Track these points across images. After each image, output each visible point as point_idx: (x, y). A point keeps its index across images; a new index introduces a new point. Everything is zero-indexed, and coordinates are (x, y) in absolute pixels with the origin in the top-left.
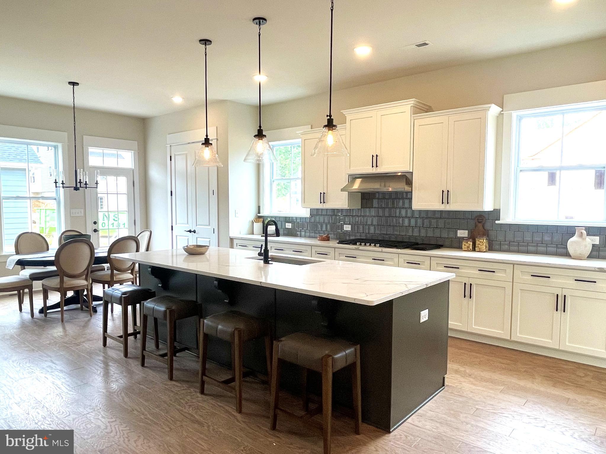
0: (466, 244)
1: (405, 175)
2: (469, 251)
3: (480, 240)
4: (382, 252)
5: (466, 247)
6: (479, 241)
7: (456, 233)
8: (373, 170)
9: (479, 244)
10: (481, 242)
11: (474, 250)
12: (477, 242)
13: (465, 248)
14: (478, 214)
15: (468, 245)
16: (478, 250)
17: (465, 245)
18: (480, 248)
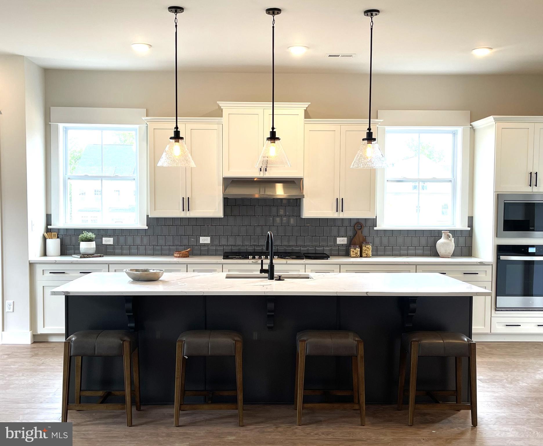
0: (355, 251)
1: (294, 181)
2: (357, 257)
3: (367, 246)
5: (355, 253)
6: (365, 247)
7: (335, 241)
8: (260, 175)
9: (366, 250)
10: (367, 248)
11: (361, 256)
12: (364, 248)
13: (354, 255)
14: (355, 221)
15: (356, 251)
16: (365, 256)
17: (353, 252)
18: (367, 253)
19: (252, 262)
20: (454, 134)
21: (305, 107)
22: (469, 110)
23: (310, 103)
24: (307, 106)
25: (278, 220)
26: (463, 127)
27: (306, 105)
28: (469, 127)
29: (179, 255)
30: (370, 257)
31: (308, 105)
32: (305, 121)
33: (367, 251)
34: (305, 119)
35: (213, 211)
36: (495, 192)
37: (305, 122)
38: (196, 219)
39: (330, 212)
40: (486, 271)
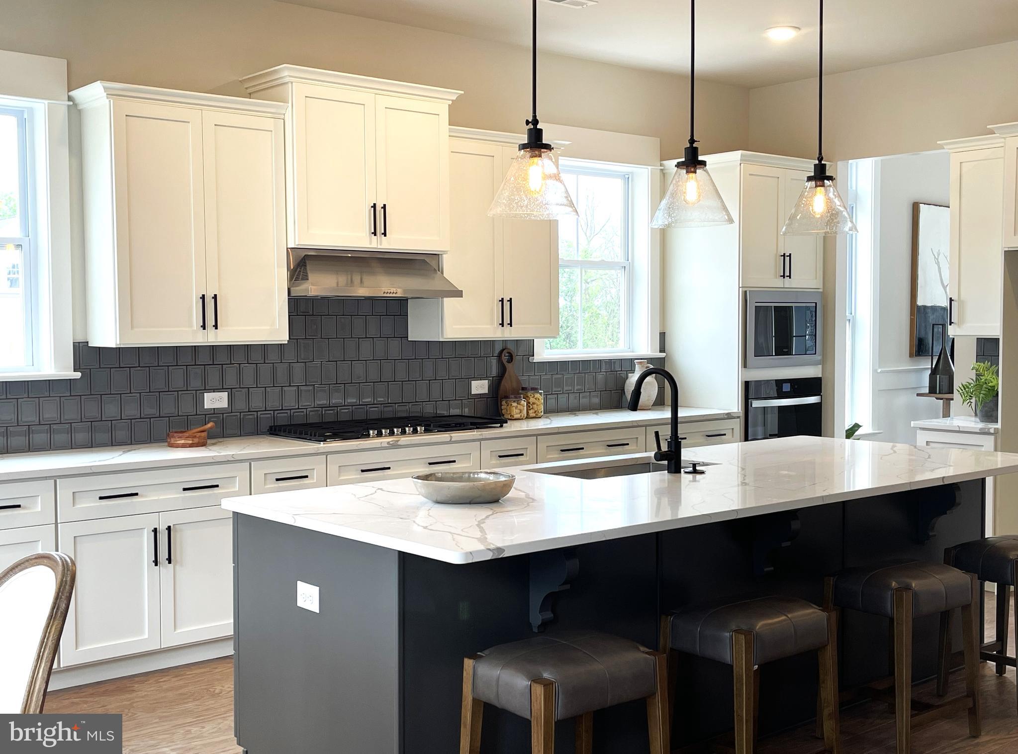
3: (536, 396)
4: (451, 442)
6: (533, 397)
7: (469, 387)
10: (536, 399)
16: (535, 415)
18: (536, 409)
19: (388, 443)
20: (627, 179)
21: (449, 100)
22: (658, 137)
23: (463, 92)
24: (454, 98)
25: (366, 346)
26: (651, 169)
27: (453, 94)
28: (658, 169)
29: (191, 442)
30: (540, 418)
31: (458, 95)
32: (450, 130)
33: (536, 405)
34: (449, 125)
35: (268, 328)
36: (742, 287)
37: (452, 134)
38: (230, 349)
39: (489, 326)
40: (733, 429)
